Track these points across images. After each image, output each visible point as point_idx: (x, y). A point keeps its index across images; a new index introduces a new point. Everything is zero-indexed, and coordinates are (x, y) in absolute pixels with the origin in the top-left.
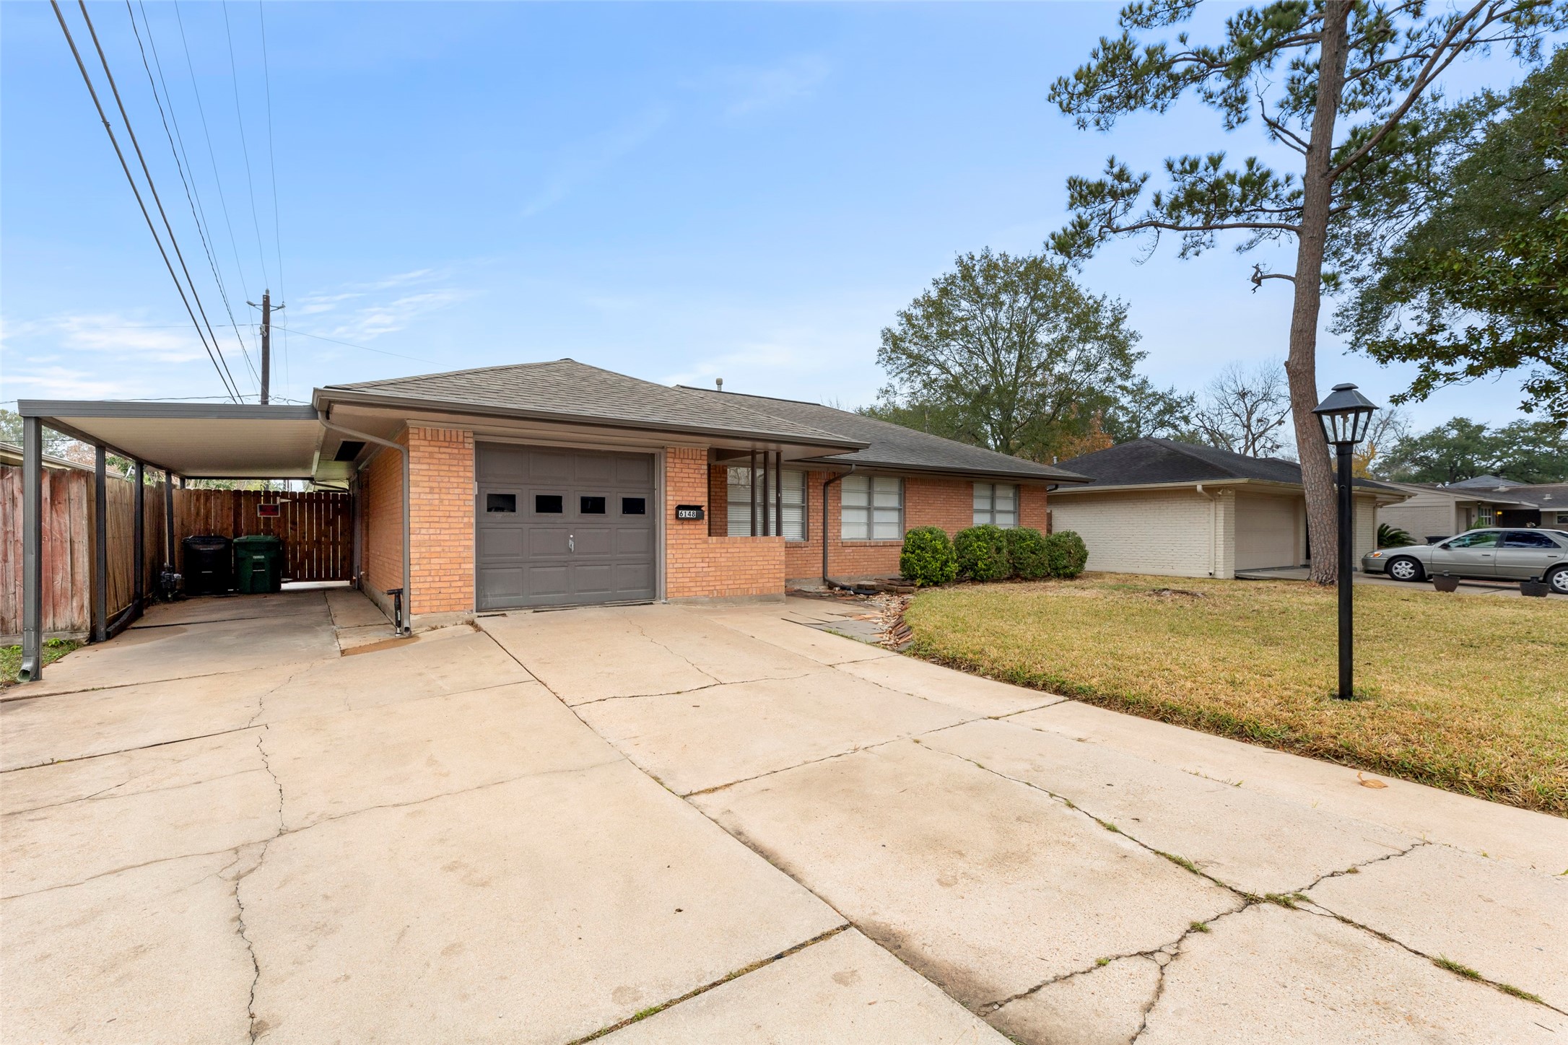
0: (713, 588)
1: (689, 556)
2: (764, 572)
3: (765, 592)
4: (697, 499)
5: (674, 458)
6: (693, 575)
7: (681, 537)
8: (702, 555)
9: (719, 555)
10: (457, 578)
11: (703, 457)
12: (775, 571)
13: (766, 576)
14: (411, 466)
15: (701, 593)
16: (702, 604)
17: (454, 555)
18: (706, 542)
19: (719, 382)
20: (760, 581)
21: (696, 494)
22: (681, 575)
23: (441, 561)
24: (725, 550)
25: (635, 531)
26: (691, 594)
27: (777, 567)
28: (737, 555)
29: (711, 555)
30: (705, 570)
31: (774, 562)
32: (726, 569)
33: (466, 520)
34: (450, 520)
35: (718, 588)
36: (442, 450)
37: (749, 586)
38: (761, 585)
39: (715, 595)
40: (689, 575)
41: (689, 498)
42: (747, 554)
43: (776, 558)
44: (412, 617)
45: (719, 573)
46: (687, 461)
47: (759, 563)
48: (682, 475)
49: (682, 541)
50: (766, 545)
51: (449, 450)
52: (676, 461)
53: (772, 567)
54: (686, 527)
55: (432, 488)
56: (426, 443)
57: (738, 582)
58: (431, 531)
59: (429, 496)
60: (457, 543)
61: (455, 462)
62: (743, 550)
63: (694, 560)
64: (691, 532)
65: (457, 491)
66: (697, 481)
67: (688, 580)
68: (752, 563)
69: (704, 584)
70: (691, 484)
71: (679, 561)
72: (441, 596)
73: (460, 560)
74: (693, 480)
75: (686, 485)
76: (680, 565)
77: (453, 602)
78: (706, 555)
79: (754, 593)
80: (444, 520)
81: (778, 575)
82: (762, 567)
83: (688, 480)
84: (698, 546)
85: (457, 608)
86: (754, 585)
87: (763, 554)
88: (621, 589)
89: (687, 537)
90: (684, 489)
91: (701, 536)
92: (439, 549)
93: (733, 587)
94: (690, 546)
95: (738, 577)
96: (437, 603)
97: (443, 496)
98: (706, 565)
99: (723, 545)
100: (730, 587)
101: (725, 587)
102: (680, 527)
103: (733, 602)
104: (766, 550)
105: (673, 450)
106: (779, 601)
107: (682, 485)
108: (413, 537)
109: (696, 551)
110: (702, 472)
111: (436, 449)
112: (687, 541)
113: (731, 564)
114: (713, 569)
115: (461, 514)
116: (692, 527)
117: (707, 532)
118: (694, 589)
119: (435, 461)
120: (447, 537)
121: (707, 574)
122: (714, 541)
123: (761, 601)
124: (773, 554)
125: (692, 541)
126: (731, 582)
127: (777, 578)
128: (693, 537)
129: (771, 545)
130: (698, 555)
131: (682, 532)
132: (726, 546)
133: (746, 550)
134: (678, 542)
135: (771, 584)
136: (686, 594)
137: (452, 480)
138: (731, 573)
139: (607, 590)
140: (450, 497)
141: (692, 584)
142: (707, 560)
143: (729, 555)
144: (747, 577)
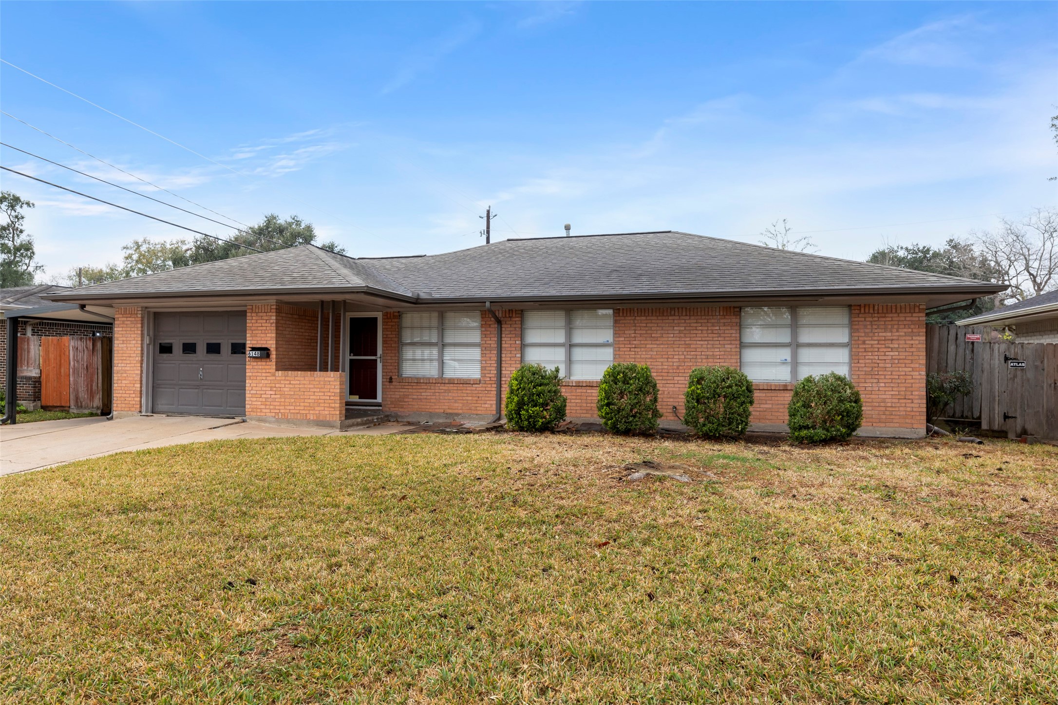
0: (278, 411)
1: (261, 385)
2: (320, 401)
3: (321, 418)
4: (268, 342)
5: (252, 312)
6: (264, 400)
7: (256, 371)
8: (271, 385)
9: (283, 386)
10: (132, 392)
11: (272, 310)
12: (330, 401)
13: (322, 405)
14: (115, 329)
15: (270, 414)
16: (270, 422)
17: (131, 379)
18: (274, 375)
19: (568, 228)
20: (316, 408)
21: (266, 339)
22: (255, 399)
23: (126, 382)
24: (288, 382)
25: (238, 366)
26: (262, 414)
27: (332, 398)
28: (298, 386)
29: (277, 385)
30: (272, 396)
31: (329, 394)
32: (289, 397)
33: (137, 359)
34: (131, 359)
35: (282, 411)
36: (128, 319)
37: (308, 412)
38: (317, 412)
39: (280, 417)
40: (261, 399)
41: (262, 342)
42: (306, 386)
43: (331, 390)
44: (115, 413)
45: (283, 400)
46: (261, 314)
47: (316, 394)
48: (257, 325)
49: (257, 374)
50: (322, 379)
51: (130, 319)
52: (253, 315)
53: (328, 398)
54: (259, 363)
55: (123, 341)
56: (121, 316)
57: (298, 408)
58: (123, 365)
59: (122, 346)
60: (133, 372)
61: (133, 325)
62: (303, 382)
63: (265, 389)
64: (263, 367)
65: (134, 342)
66: (268, 328)
67: (260, 403)
68: (310, 393)
69: (272, 407)
70: (263, 331)
71: (254, 388)
72: (126, 402)
73: (134, 382)
74: (265, 328)
75: (260, 332)
76: (255, 392)
77: (130, 406)
78: (274, 385)
79: (312, 418)
80: (128, 358)
81: (333, 405)
82: (318, 397)
83: (261, 328)
84: (268, 378)
85: (132, 409)
86: (311, 412)
87: (320, 386)
88: (230, 407)
89: (260, 371)
90: (258, 335)
91: (270, 371)
92: (125, 375)
93: (294, 411)
94: (261, 378)
95: (298, 404)
96: (124, 405)
97: (128, 345)
98: (274, 393)
99: (287, 378)
100: (291, 411)
101: (288, 411)
102: (255, 364)
103: (294, 424)
104: (322, 383)
105: (251, 307)
106: (334, 427)
107: (257, 332)
108: (115, 368)
109: (266, 382)
110: (272, 321)
111: (125, 319)
112: (260, 374)
113: (292, 393)
114: (279, 396)
115: (135, 355)
116: (264, 363)
117: (274, 367)
118: (264, 411)
119: (125, 326)
120: (129, 369)
121: (274, 400)
122: (280, 375)
123: (317, 425)
124: (329, 386)
125: (264, 374)
126: (292, 408)
127: (332, 407)
128: (264, 371)
129: (326, 379)
130: (268, 385)
131: (256, 367)
132: (289, 378)
133: (305, 382)
134: (254, 374)
135: (326, 412)
136: (259, 414)
137: (132, 336)
138: (293, 400)
139: (221, 406)
140: (131, 345)
141: (263, 407)
142: (275, 389)
143: (291, 386)
144: (306, 404)
